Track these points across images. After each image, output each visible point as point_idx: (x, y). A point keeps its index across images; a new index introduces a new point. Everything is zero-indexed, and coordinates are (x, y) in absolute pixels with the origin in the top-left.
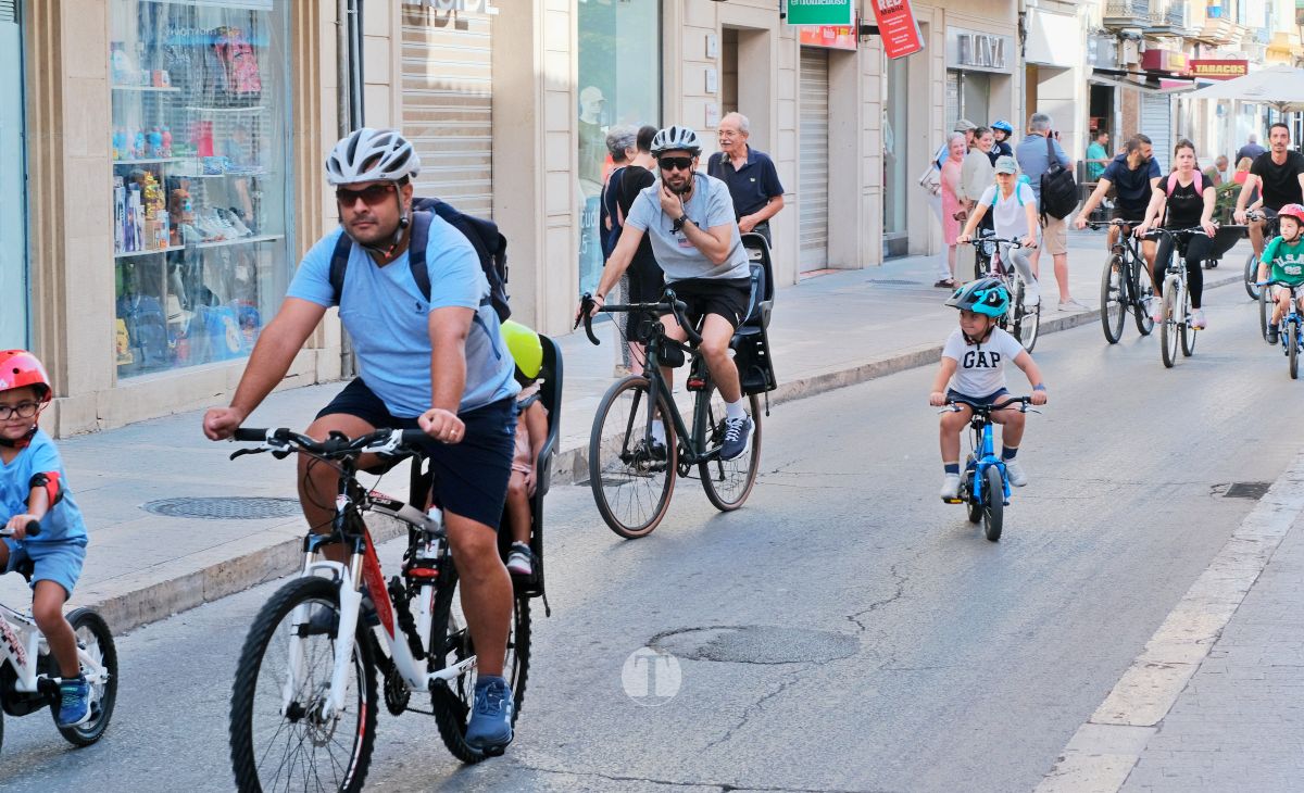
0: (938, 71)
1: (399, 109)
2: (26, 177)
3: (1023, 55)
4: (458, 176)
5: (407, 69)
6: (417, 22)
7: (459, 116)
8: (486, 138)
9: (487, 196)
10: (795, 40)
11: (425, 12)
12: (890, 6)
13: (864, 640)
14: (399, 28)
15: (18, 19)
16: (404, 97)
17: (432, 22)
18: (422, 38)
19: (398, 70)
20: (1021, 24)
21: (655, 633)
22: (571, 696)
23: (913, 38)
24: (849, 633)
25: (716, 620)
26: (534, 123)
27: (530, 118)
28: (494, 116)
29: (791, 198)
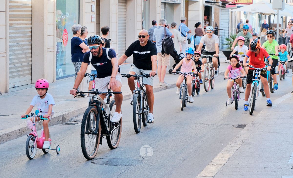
0: (159, 3)
1: (8, 18)
4: (23, 37)
5: (10, 6)
7: (23, 20)
8: (30, 26)
13: (144, 161)
16: (9, 14)
19: (8, 7)
22: (74, 173)
24: (140, 159)
25: (107, 156)
26: (44, 22)
27: (43, 20)
28: (32, 19)
29: (115, 42)
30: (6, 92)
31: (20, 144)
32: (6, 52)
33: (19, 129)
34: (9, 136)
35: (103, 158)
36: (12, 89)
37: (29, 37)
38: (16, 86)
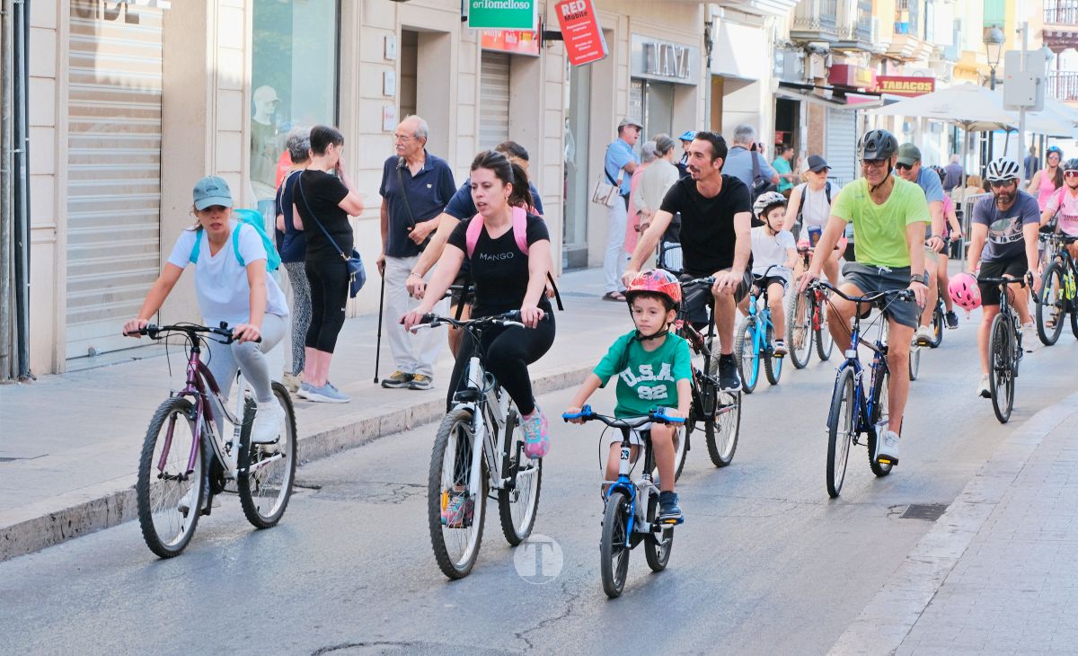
0: (622, 80)
1: (65, 104)
3: (708, 66)
4: (126, 174)
5: (74, 62)
6: (86, 14)
7: (127, 113)
8: (155, 136)
9: (155, 196)
10: (476, 44)
11: (95, 4)
12: (574, 12)
14: (67, 20)
16: (70, 91)
17: (102, 14)
18: (91, 31)
19: (65, 63)
20: (707, 35)
21: (317, 648)
23: (597, 45)
24: (517, 651)
25: (380, 636)
26: (205, 121)
27: (201, 117)
28: (164, 114)
30: (54, 373)
31: (47, 575)
32: (53, 225)
33: (53, 512)
34: (8, 543)
35: (362, 644)
36: (84, 363)
37: (151, 174)
38: (99, 350)
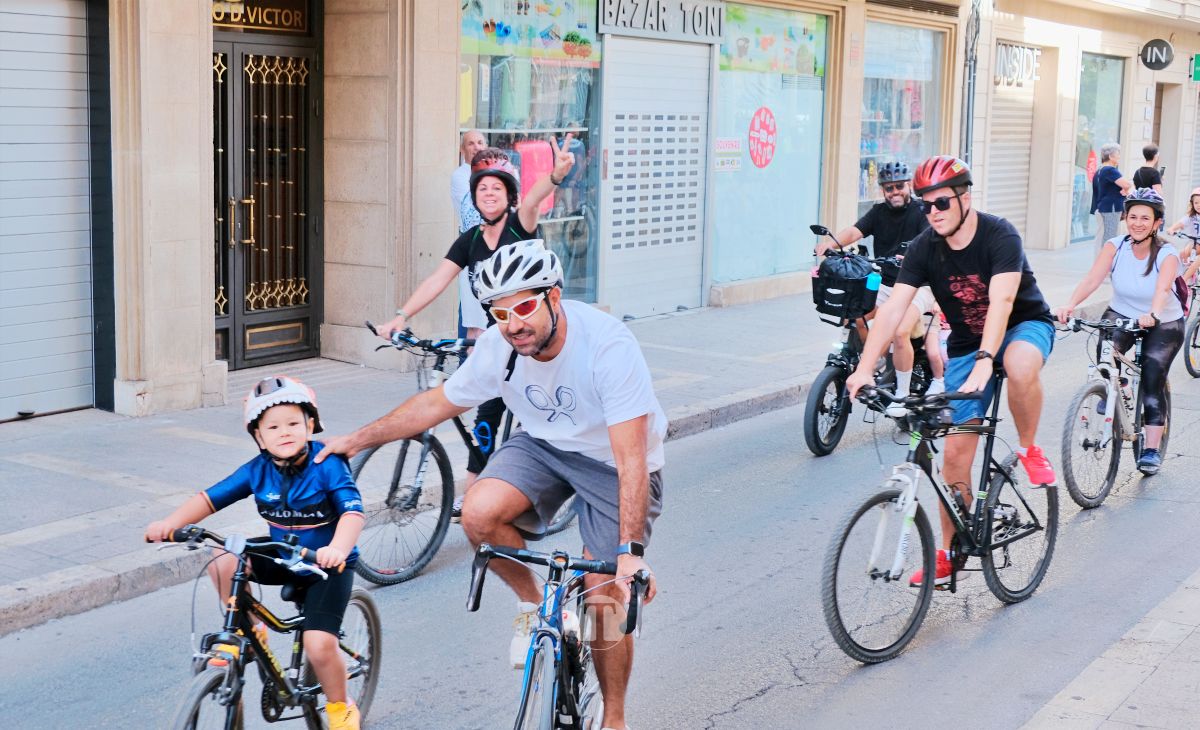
1: (989, 129)
2: (821, 164)
5: (994, 108)
6: (997, 83)
7: (1015, 133)
8: (1028, 144)
9: (1026, 174)
10: (1196, 89)
15: (823, 89)
16: (992, 123)
19: (990, 110)
26: (1054, 137)
27: (1052, 134)
29: (1186, 177)
37: (1025, 163)
